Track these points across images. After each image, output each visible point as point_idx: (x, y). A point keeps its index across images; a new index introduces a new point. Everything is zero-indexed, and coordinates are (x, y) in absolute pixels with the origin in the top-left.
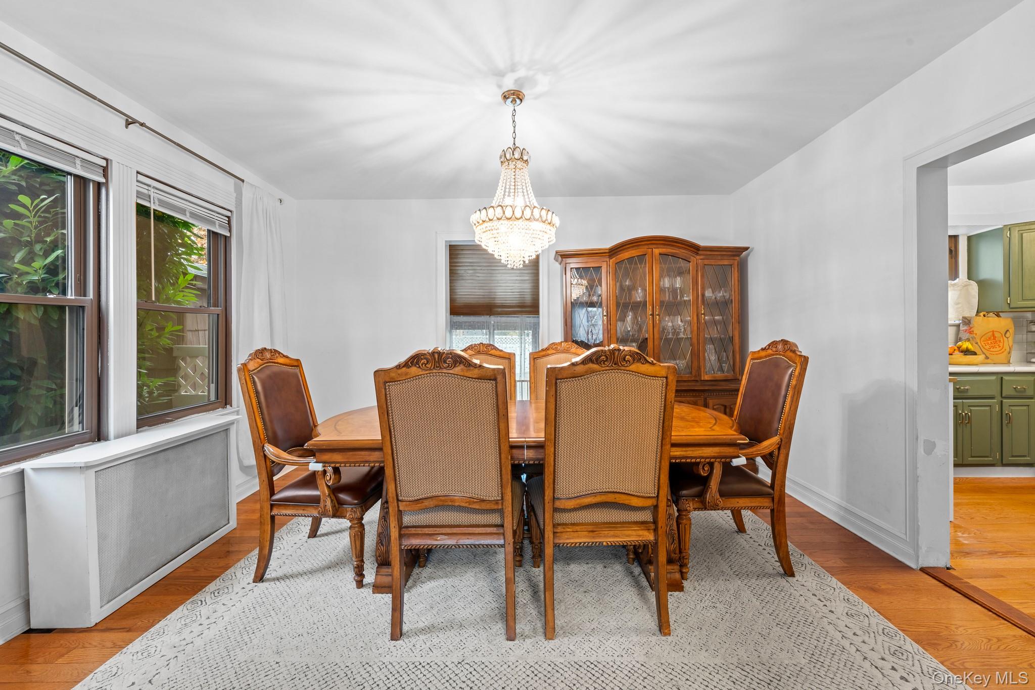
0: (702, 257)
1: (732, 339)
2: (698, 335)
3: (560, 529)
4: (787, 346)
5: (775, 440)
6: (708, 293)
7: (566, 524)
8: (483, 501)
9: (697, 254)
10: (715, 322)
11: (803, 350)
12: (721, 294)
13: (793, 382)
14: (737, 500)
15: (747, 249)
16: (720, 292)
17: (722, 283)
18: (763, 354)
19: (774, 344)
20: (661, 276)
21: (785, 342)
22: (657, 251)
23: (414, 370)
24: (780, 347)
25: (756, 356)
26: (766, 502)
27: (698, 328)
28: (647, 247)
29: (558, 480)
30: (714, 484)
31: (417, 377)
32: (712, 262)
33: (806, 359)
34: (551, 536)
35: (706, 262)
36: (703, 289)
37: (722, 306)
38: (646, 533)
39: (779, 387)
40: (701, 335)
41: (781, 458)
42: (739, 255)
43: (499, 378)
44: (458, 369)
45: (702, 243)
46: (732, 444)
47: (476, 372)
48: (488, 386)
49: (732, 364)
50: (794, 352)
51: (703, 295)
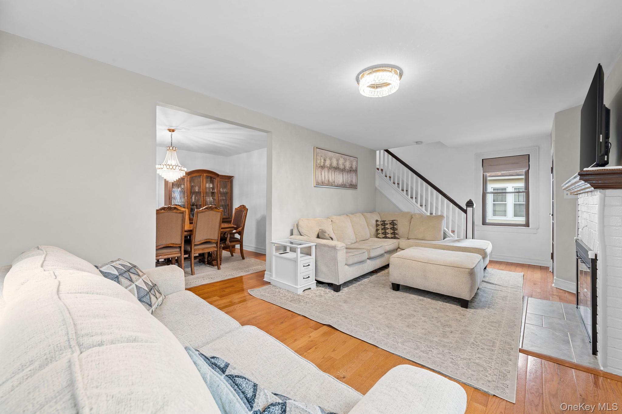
0: (220, 178)
1: (228, 205)
2: (218, 203)
3: (195, 250)
4: (244, 207)
5: (241, 228)
6: (221, 190)
7: (197, 249)
8: (177, 244)
9: (218, 177)
10: (223, 199)
11: (247, 207)
12: (225, 190)
13: (245, 215)
14: (233, 243)
15: (233, 177)
16: (224, 190)
17: (225, 187)
18: (238, 208)
19: (241, 206)
20: (207, 183)
21: (243, 205)
22: (205, 175)
23: (163, 211)
24: (242, 207)
25: (237, 209)
26: (239, 243)
27: (218, 201)
28: (202, 173)
29: (196, 237)
30: (228, 239)
31: (163, 213)
32: (223, 180)
33: (247, 209)
34: (193, 251)
35: (221, 180)
36: (220, 188)
37: (225, 194)
38: (215, 249)
39: (242, 216)
40: (219, 204)
41: (242, 232)
42: (231, 178)
43: (184, 213)
44: (175, 211)
45: (220, 174)
46: (233, 227)
47: (179, 211)
48: (181, 215)
49: (228, 213)
50: (245, 208)
51: (220, 191)
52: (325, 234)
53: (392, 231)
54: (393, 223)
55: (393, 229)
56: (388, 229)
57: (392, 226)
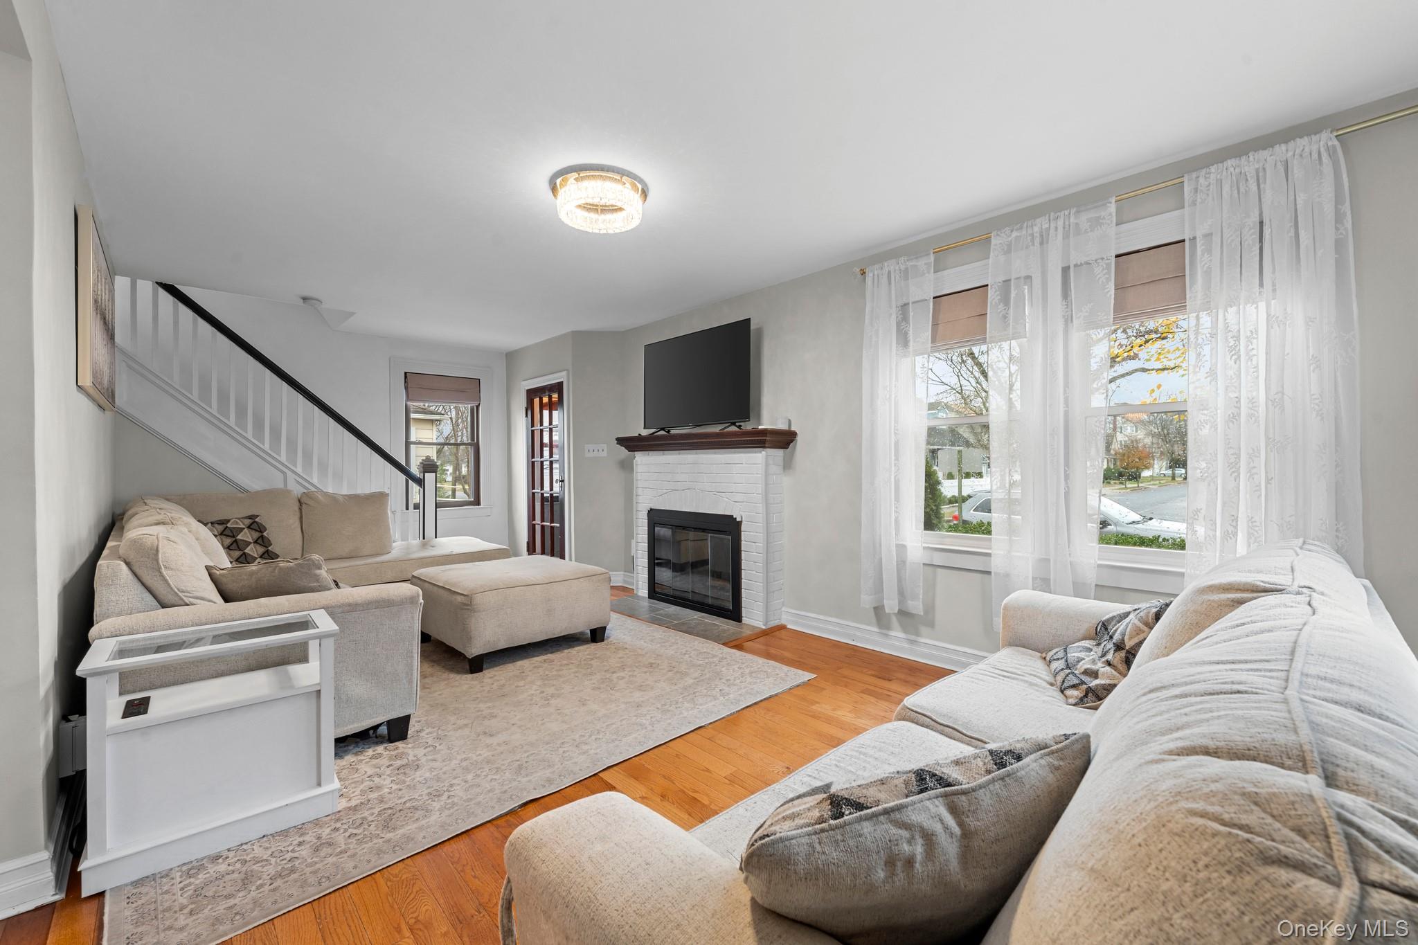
52: (318, 572)
53: (261, 550)
54: (255, 525)
55: (262, 541)
56: (248, 544)
57: (256, 535)
